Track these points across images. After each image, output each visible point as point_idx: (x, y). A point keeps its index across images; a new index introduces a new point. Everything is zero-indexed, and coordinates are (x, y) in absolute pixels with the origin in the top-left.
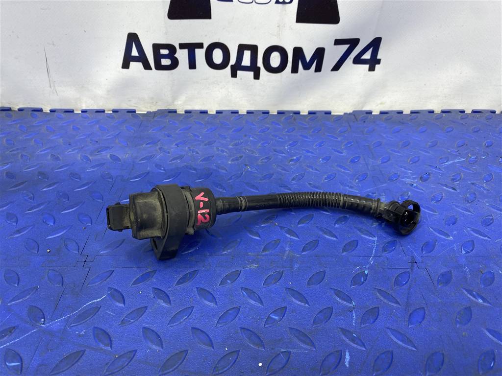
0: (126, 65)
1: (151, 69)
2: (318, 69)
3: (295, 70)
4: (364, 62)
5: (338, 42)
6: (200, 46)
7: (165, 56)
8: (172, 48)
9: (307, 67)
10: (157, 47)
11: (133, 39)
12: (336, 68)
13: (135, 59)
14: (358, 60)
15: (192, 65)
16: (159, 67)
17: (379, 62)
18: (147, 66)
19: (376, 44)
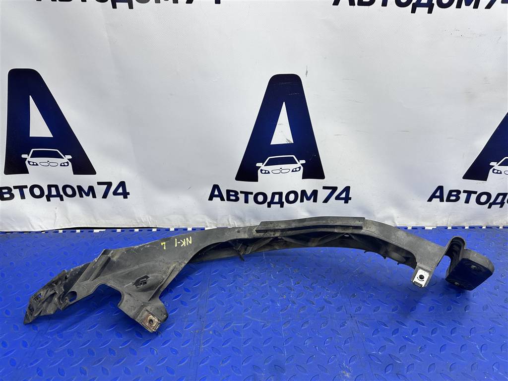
0: (211, 199)
1: (224, 200)
2: (315, 201)
3: (302, 201)
4: (342, 199)
5: (325, 188)
6: (251, 193)
7: (232, 195)
8: (236, 193)
9: (308, 199)
10: (228, 191)
11: (216, 187)
12: (326, 201)
13: (216, 196)
14: (338, 198)
15: (246, 201)
16: (229, 199)
17: (350, 199)
18: (222, 199)
19: (347, 189)
